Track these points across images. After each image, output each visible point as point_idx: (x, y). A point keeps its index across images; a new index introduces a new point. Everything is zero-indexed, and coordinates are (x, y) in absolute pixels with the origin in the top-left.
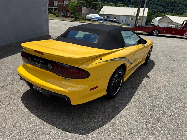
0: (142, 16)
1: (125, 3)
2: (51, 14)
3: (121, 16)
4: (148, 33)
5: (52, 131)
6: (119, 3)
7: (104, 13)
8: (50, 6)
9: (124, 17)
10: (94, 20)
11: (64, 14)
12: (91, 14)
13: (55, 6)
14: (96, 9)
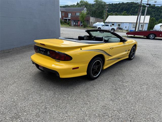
0: (143, 22)
1: (129, 12)
2: (65, 24)
4: (145, 37)
5: (47, 94)
6: (124, 12)
7: (109, 22)
8: (65, 18)
9: (127, 24)
11: (75, 23)
12: (98, 22)
13: (69, 17)
14: (102, 18)
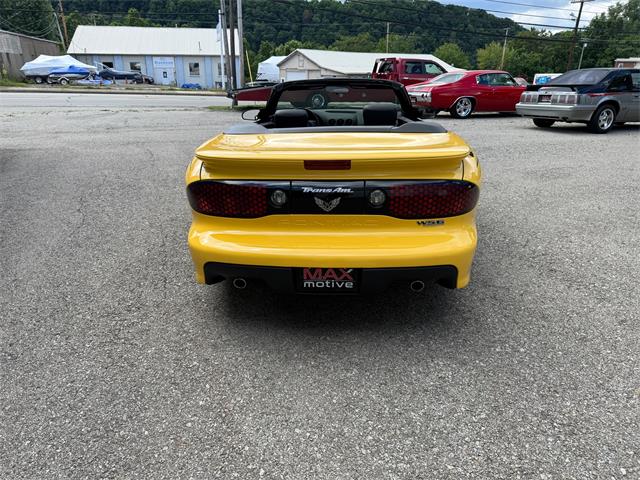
3: (155, 59)
7: (88, 52)
9: (167, 59)
10: (63, 76)
12: (42, 56)
